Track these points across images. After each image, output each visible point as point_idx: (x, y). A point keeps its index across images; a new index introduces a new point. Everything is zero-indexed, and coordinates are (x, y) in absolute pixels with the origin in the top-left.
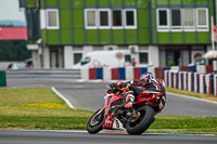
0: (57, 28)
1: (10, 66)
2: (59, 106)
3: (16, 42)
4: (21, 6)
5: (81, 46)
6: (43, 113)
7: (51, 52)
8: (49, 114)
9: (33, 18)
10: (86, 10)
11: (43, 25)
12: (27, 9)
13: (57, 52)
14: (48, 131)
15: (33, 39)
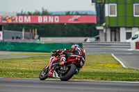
0: (116, 16)
1: (86, 40)
2: (116, 66)
3: (89, 25)
4: (93, 2)
5: (131, 28)
6: (106, 70)
7: (111, 31)
8: (110, 71)
9: (100, 10)
10: (134, 5)
11: (107, 14)
12: (96, 3)
13: (115, 31)
14: (109, 82)
15: (100, 23)
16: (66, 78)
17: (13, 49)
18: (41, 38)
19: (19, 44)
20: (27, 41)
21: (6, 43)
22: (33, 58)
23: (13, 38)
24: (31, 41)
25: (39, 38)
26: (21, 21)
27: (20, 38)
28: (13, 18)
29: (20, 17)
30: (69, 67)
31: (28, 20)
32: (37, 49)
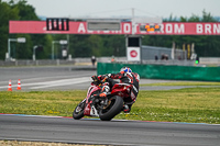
16: (107, 117)
17: (157, 75)
18: (201, 59)
19: (165, 67)
20: (179, 63)
21: (145, 66)
22: (188, 90)
23: (156, 58)
24: (186, 63)
25: (197, 59)
26: (169, 32)
27: (167, 58)
28: (157, 27)
29: (167, 25)
30: (114, 101)
31: (180, 30)
32: (195, 76)
